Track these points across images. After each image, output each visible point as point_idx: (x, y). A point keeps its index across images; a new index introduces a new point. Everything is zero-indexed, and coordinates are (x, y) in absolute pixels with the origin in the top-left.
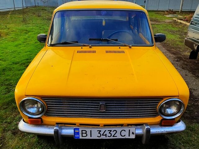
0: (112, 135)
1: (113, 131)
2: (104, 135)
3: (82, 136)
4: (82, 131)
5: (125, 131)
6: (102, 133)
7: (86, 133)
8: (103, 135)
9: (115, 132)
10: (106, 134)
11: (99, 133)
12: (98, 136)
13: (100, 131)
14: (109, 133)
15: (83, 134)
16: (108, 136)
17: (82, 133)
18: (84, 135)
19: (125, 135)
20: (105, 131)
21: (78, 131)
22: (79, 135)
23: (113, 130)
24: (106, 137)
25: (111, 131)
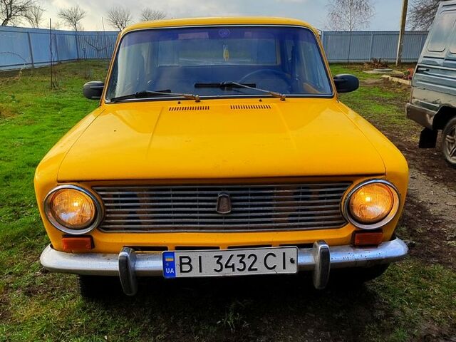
0: (247, 267)
1: (249, 257)
2: (230, 267)
3: (182, 271)
4: (181, 258)
5: (274, 256)
6: (224, 261)
7: (189, 263)
8: (227, 266)
9: (253, 258)
10: (233, 265)
11: (218, 262)
12: (215, 270)
13: (220, 257)
14: (241, 261)
15: (183, 266)
16: (238, 269)
17: (181, 264)
18: (186, 268)
19: (275, 266)
20: (232, 256)
21: (172, 260)
22: (174, 270)
23: (247, 252)
24: (234, 270)
25: (243, 256)
